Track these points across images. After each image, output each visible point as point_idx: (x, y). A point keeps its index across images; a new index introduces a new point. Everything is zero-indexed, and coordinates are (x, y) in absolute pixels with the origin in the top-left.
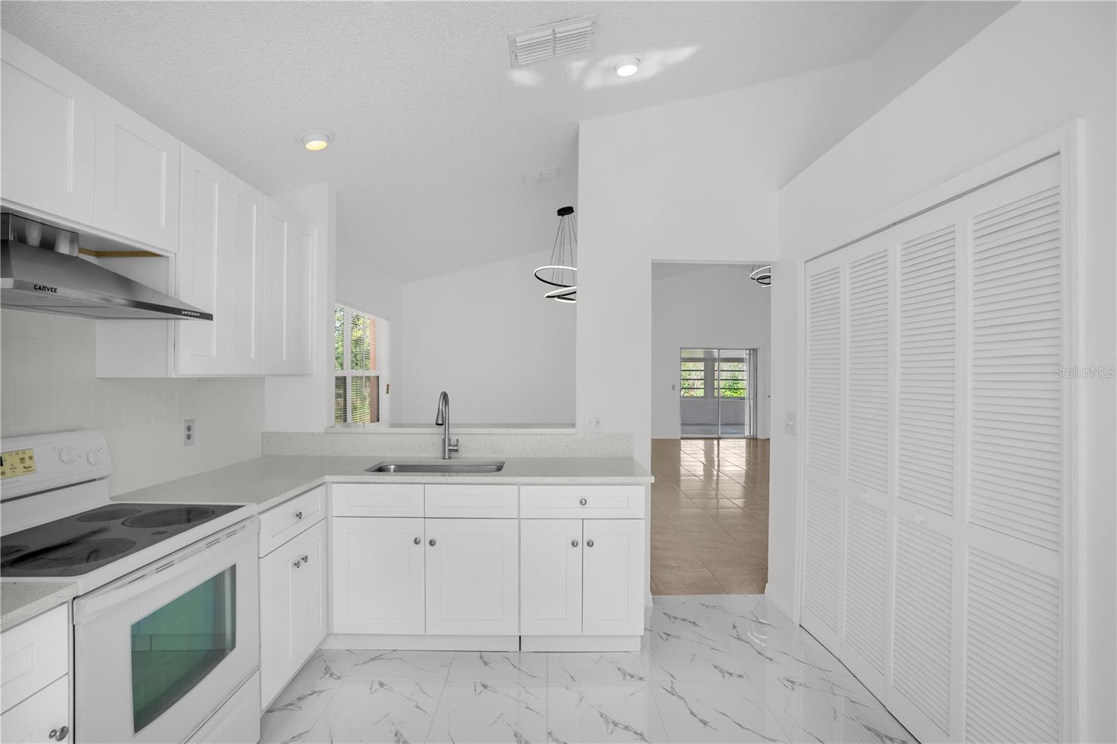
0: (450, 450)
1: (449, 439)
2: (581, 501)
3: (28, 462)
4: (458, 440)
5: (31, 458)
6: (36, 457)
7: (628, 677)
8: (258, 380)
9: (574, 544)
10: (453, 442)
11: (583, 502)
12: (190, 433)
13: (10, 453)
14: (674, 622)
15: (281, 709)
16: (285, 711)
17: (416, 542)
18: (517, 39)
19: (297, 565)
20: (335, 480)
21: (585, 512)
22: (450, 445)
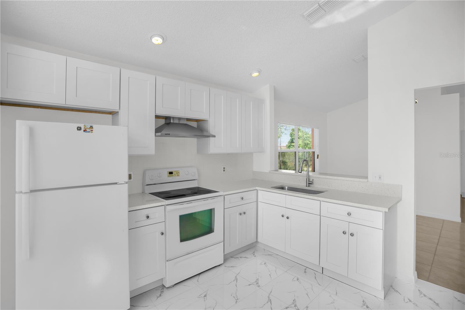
0: (309, 183)
1: (309, 179)
2: (348, 213)
3: (178, 174)
4: (313, 179)
5: (179, 173)
6: (180, 173)
7: (365, 307)
8: (251, 154)
9: (344, 233)
10: (311, 180)
11: (349, 214)
12: (224, 169)
13: (175, 171)
14: (422, 297)
15: (235, 258)
16: (235, 259)
17: (283, 216)
18: (304, 14)
19: (241, 214)
20: (261, 189)
21: (349, 219)
22: (309, 181)
